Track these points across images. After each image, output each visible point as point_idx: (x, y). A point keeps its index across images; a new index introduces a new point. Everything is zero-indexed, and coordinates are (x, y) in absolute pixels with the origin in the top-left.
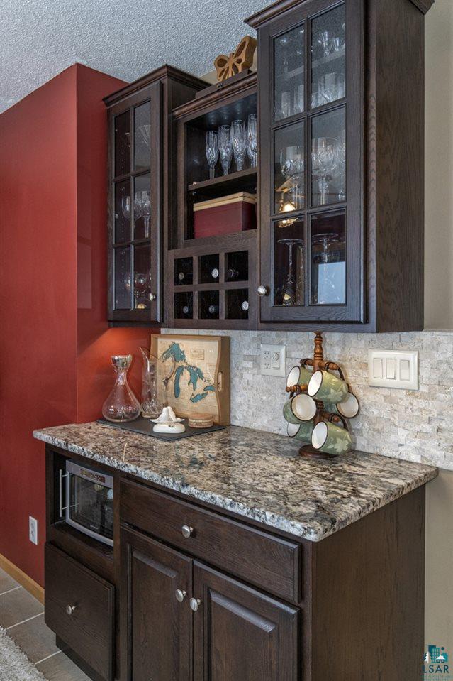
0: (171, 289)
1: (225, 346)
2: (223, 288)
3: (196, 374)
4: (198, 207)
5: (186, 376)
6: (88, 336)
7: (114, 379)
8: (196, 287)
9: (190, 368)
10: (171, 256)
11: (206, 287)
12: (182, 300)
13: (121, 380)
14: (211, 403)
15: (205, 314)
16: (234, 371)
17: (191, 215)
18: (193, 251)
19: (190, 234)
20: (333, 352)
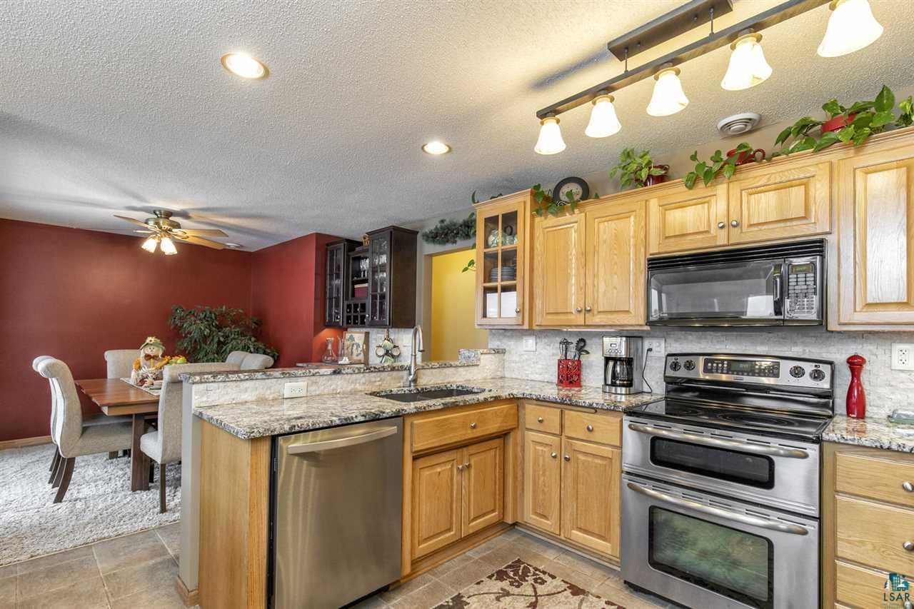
0: (345, 314)
1: (367, 334)
2: (359, 315)
3: (358, 346)
4: (356, 286)
5: (355, 346)
6: (317, 330)
7: (327, 346)
8: (352, 314)
9: (356, 344)
10: (346, 303)
11: (355, 314)
12: (349, 318)
13: (330, 347)
14: (361, 357)
15: (355, 323)
16: (370, 344)
17: (353, 289)
18: (352, 302)
19: (353, 295)
20: (392, 337)
